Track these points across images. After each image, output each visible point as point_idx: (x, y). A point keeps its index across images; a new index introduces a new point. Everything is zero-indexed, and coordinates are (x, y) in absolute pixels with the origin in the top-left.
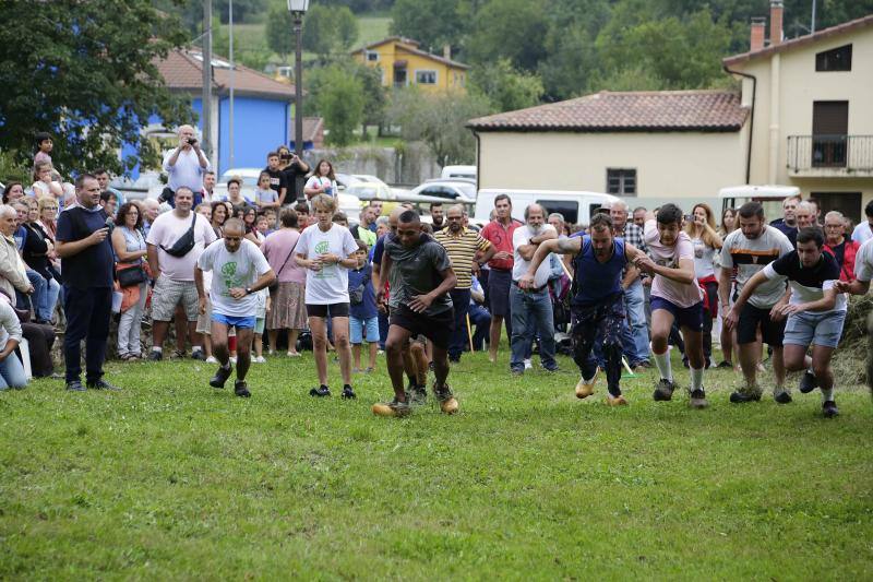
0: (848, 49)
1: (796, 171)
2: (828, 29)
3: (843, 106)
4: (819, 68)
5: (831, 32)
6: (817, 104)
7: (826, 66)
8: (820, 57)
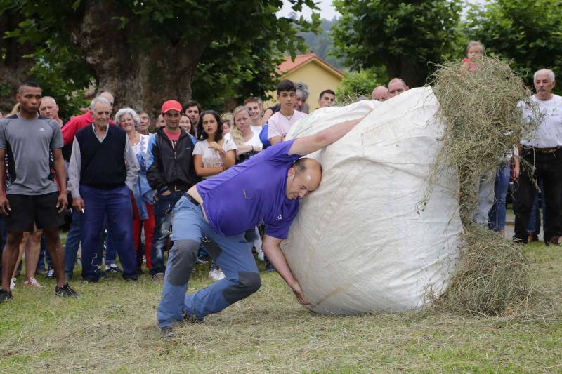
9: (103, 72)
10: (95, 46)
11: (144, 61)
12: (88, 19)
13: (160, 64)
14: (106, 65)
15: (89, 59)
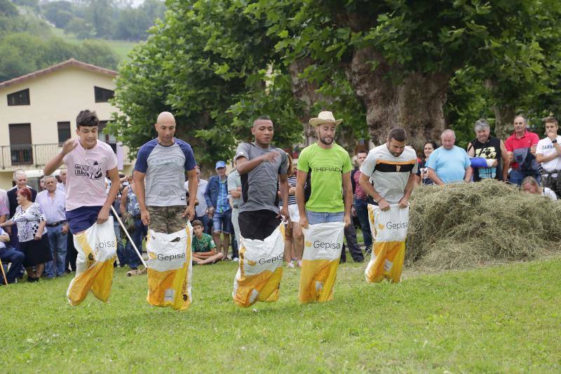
0: (27, 91)
1: (4, 168)
2: (14, 80)
3: (27, 126)
4: (10, 104)
5: (16, 81)
6: (11, 126)
7: (13, 102)
8: (9, 97)
9: (370, 101)
10: (362, 81)
11: (402, 91)
12: (355, 61)
13: (413, 91)
14: (371, 96)
15: (359, 92)
